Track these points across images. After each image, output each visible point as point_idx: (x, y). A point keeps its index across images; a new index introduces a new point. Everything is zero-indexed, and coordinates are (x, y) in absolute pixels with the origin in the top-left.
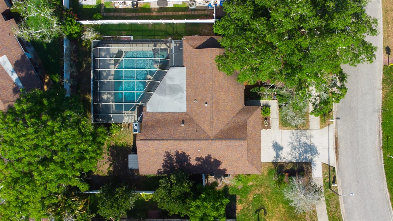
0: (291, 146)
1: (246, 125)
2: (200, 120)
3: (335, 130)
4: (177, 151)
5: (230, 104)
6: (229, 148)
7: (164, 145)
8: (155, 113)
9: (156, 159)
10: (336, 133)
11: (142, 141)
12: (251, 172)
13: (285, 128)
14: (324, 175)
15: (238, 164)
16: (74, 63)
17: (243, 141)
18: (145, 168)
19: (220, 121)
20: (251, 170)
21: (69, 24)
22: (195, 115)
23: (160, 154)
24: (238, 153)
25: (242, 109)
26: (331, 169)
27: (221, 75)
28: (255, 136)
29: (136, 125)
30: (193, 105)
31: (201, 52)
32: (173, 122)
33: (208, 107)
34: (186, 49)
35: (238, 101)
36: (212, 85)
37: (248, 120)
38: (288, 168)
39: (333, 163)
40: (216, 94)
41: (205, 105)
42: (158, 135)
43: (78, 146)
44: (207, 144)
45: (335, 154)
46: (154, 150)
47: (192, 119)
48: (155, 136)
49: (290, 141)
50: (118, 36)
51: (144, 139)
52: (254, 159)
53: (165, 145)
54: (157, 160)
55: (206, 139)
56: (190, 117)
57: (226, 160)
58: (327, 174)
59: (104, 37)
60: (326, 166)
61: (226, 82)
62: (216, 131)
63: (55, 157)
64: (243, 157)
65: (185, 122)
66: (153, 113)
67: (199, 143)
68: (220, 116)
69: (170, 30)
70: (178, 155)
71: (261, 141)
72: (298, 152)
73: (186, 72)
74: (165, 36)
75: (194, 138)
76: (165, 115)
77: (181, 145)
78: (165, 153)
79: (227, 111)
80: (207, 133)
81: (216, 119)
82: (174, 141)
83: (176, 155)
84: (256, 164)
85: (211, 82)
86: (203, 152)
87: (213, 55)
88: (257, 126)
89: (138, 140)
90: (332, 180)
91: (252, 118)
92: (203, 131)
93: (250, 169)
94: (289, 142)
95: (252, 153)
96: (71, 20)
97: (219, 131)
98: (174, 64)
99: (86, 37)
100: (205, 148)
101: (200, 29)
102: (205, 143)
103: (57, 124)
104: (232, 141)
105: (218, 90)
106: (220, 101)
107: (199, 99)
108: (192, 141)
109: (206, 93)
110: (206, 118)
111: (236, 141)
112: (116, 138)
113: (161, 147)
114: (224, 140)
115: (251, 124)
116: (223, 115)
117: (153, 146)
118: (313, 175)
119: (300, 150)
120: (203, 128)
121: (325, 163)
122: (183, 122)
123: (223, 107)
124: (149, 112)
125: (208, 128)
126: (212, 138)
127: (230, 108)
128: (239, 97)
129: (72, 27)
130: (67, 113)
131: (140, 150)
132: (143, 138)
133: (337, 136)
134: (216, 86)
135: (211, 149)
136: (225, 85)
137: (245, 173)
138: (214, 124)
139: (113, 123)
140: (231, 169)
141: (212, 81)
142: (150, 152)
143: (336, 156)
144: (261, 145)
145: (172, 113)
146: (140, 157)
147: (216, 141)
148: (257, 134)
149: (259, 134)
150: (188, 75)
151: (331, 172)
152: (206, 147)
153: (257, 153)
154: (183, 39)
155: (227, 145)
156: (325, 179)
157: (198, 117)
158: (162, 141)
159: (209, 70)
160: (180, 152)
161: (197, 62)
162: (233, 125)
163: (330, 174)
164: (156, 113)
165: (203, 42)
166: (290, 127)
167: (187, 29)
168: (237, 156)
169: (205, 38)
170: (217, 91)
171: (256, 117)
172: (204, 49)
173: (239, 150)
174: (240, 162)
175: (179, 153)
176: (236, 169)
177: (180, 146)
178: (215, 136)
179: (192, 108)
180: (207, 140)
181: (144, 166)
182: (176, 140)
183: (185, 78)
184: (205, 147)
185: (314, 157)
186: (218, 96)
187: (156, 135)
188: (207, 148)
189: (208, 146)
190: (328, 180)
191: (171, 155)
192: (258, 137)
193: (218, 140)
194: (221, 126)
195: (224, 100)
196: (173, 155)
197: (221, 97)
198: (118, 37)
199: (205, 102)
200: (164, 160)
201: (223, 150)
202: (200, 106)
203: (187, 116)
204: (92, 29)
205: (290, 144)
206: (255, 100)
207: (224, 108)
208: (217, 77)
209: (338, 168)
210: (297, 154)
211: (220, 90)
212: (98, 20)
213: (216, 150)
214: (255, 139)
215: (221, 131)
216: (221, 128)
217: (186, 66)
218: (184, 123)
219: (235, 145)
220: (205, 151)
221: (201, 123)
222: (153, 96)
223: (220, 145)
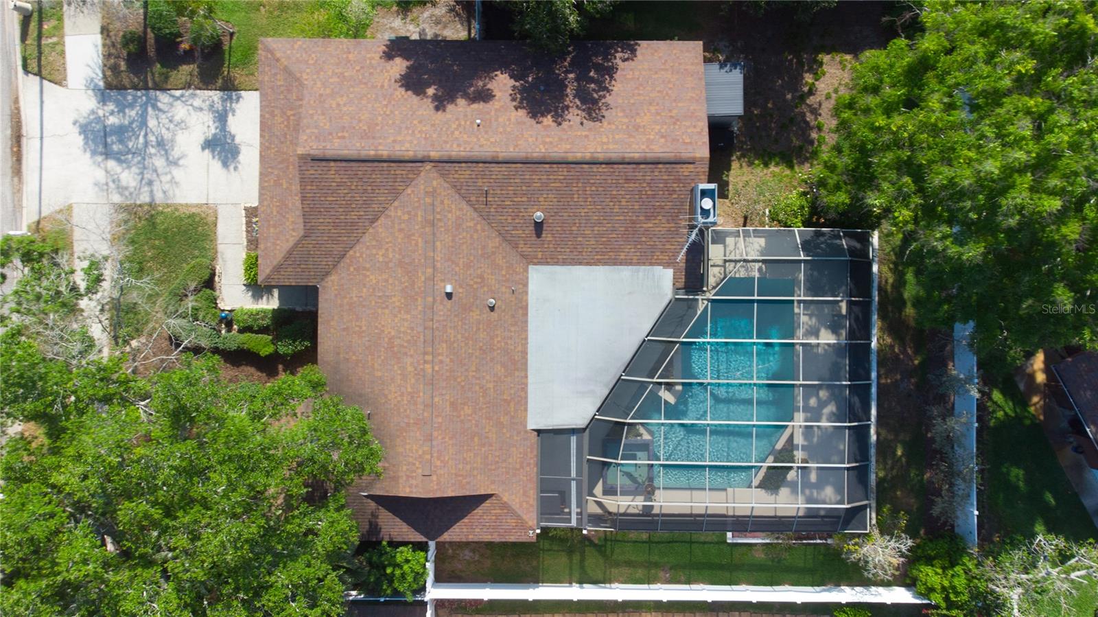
0: (176, 153)
1: (306, 216)
2: (475, 236)
3: (20, 200)
4: (560, 124)
5: (365, 290)
6: (365, 128)
7: (605, 140)
8: (644, 264)
9: (639, 95)
10: (18, 191)
11: (685, 155)
12: (296, 46)
13: (194, 210)
14: (61, 43)
15: (342, 73)
16: (938, 448)
17: (312, 152)
18: (680, 64)
19: (401, 230)
20: (294, 52)
21: (957, 594)
22: (494, 253)
23: (623, 111)
24: (337, 111)
25: (327, 274)
26: (33, 65)
27: (396, 398)
28: (278, 176)
29: (705, 213)
30: (504, 289)
31: (468, 483)
32: (574, 228)
33: (443, 281)
34: (525, 493)
35: (339, 301)
36: (425, 362)
37: (302, 233)
38: (186, 69)
39: (29, 86)
40: (412, 329)
41: (454, 288)
42: (627, 180)
43: (930, 118)
44: (446, 142)
45: (23, 118)
46: (644, 126)
47: (504, 236)
48: (639, 175)
49: (177, 172)
50: (780, 541)
51: (678, 166)
52: (282, 92)
53: (604, 143)
54: (637, 88)
55: (450, 161)
56: (516, 246)
57: (382, 86)
58: (48, 45)
59: (829, 541)
60: (50, 74)
61: (379, 374)
62: (413, 191)
63: (1029, 66)
64: (321, 95)
65: (533, 228)
66: (651, 264)
67: (477, 148)
68: (400, 249)
69: (593, 560)
70: (556, 111)
71: (261, 156)
72: (148, 130)
73: (526, 410)
74: (611, 541)
75: (495, 168)
76: (607, 255)
77: (544, 143)
78: (603, 117)
79: (377, 265)
80: (446, 185)
81: (413, 235)
82: (570, 157)
83: (563, 109)
84: (276, 74)
85: (430, 371)
86: (466, 116)
87: (420, 471)
88: (272, 212)
89: (702, 159)
90: (33, 25)
91: (287, 241)
92: (463, 191)
93: (298, 55)
94: (181, 168)
95: (289, 113)
96: (948, 609)
97: (406, 192)
98: (574, 439)
99: (892, 544)
100: (457, 129)
101: (488, 563)
102: (455, 146)
103: (1019, 201)
104: (351, 152)
105: (405, 344)
106: (397, 304)
107: (478, 313)
108: (502, 156)
109: (449, 331)
110: (453, 241)
111: (340, 152)
112: (790, 182)
113: (617, 137)
114: (385, 157)
115: (291, 220)
116: (390, 250)
117: (649, 139)
118: (96, 46)
119: (141, 140)
120: (464, 205)
121: (56, 83)
122: (539, 227)
123: (390, 281)
124: (665, 267)
125: (442, 202)
126: (428, 166)
127: (368, 276)
128: (336, 318)
129: (946, 583)
130: (973, 252)
131: (695, 127)
132: (685, 170)
133: (16, 179)
134: (411, 356)
135: (433, 125)
136: (380, 362)
137: (320, 43)
138: (420, 219)
139: (798, 230)
140: (368, 56)
141: (424, 376)
142: (658, 117)
143: (18, 109)
144: (261, 143)
145: (580, 264)
146: (697, 100)
147: (411, 153)
148: (272, 183)
149: (266, 184)
150: (521, 400)
151: (36, 53)
152: (453, 133)
153: (273, 115)
154: (538, 531)
155: (374, 138)
156: (55, 28)
157: (484, 248)
158: (614, 156)
159: (437, 416)
160: (548, 120)
161: (484, 445)
162: (353, 216)
163: (39, 46)
164: (638, 264)
165: (465, 520)
166: (177, 214)
167: (535, 563)
168: (339, 99)
169: (457, 533)
170: (409, 337)
171: (275, 244)
172: (453, 494)
173: (331, 121)
174: (331, 80)
175: (552, 117)
176: (351, 56)
177: (548, 140)
178: (418, 175)
179: (507, 280)
180: (445, 158)
181: (686, 70)
182: (561, 160)
183: (530, 388)
184: (457, 133)
185: (93, 112)
186: (406, 320)
187: (635, 181)
188: (447, 129)
189: (444, 138)
190: (45, 27)
191: (584, 110)
192: (270, 170)
193: (406, 158)
194: (396, 211)
195: (387, 307)
196: (573, 111)
197: (396, 316)
198: (777, 538)
199: (454, 298)
200: (608, 91)
201: (390, 122)
202: (475, 286)
203: (527, 250)
204: (870, 576)
205: (179, 159)
206: (298, 309)
207: (385, 276)
208: (409, 390)
209: (10, 68)
210: (152, 123)
211: (397, 342)
212: (849, 605)
213: (415, 122)
214: (280, 163)
215: (396, 194)
216: (396, 203)
217: (526, 432)
218: (536, 222)
219: (343, 137)
220: (457, 119)
221: (471, 224)
222: (648, 326)
223: (399, 138)
